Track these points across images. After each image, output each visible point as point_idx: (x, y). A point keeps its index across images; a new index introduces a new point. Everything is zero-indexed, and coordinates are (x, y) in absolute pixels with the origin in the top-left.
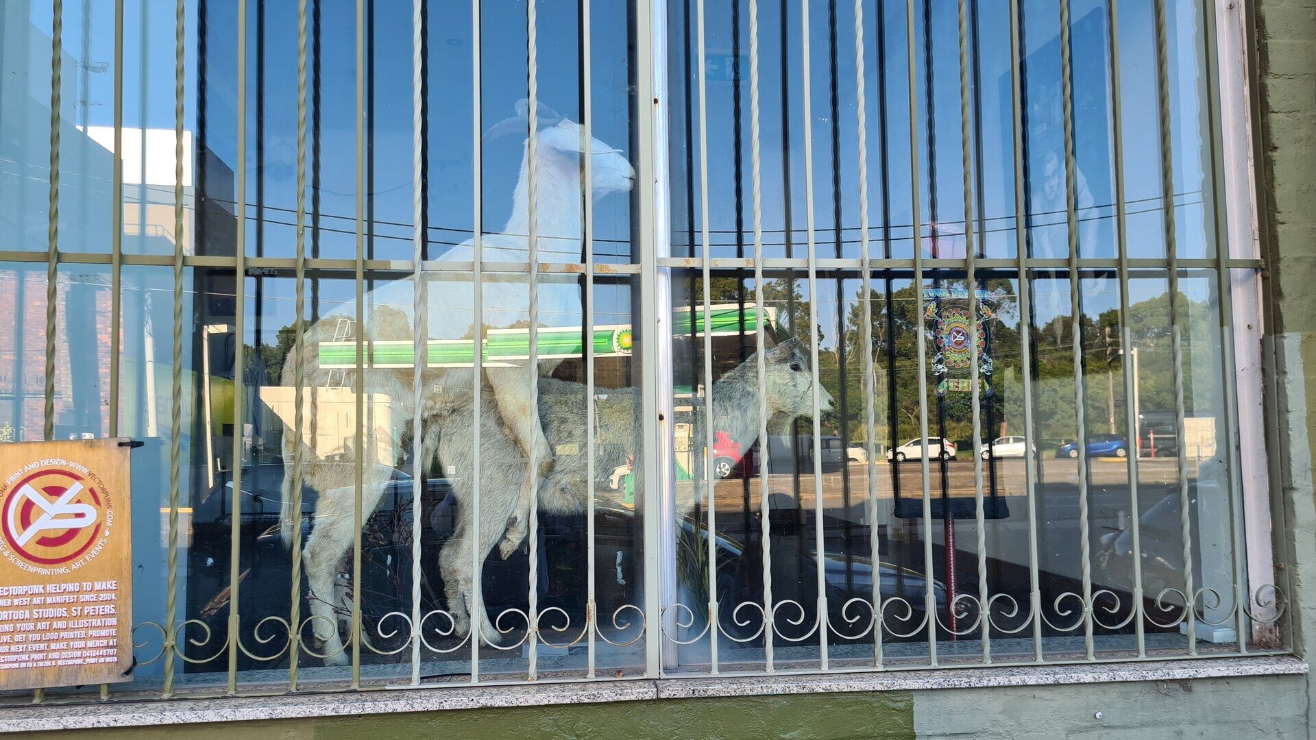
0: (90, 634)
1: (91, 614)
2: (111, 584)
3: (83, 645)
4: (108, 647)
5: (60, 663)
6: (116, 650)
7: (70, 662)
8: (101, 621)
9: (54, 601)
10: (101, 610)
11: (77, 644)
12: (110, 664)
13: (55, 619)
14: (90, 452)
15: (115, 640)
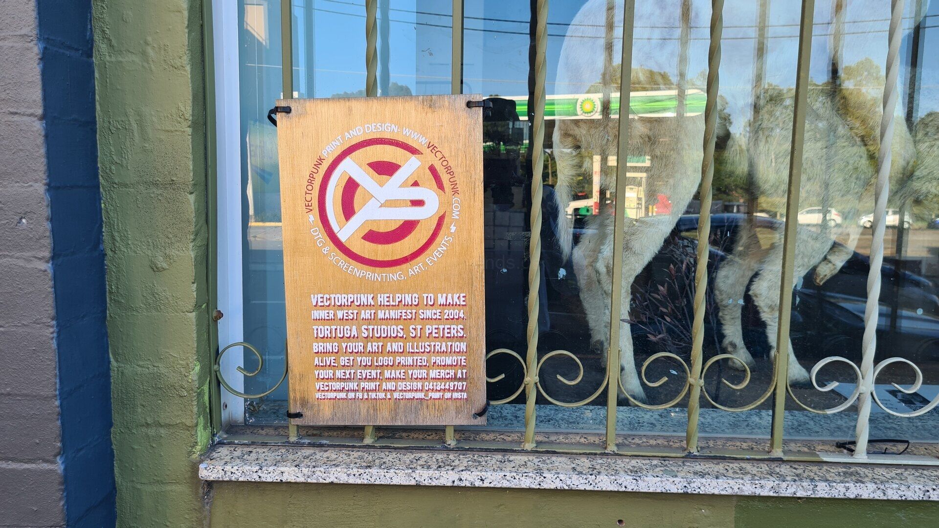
0: (433, 361)
1: (434, 335)
2: (459, 298)
3: (425, 375)
4: (455, 379)
5: (396, 395)
6: (465, 383)
7: (409, 395)
8: (447, 346)
9: (387, 315)
10: (446, 331)
11: (417, 373)
12: (458, 402)
13: (388, 339)
14: (429, 115)
15: (464, 371)
